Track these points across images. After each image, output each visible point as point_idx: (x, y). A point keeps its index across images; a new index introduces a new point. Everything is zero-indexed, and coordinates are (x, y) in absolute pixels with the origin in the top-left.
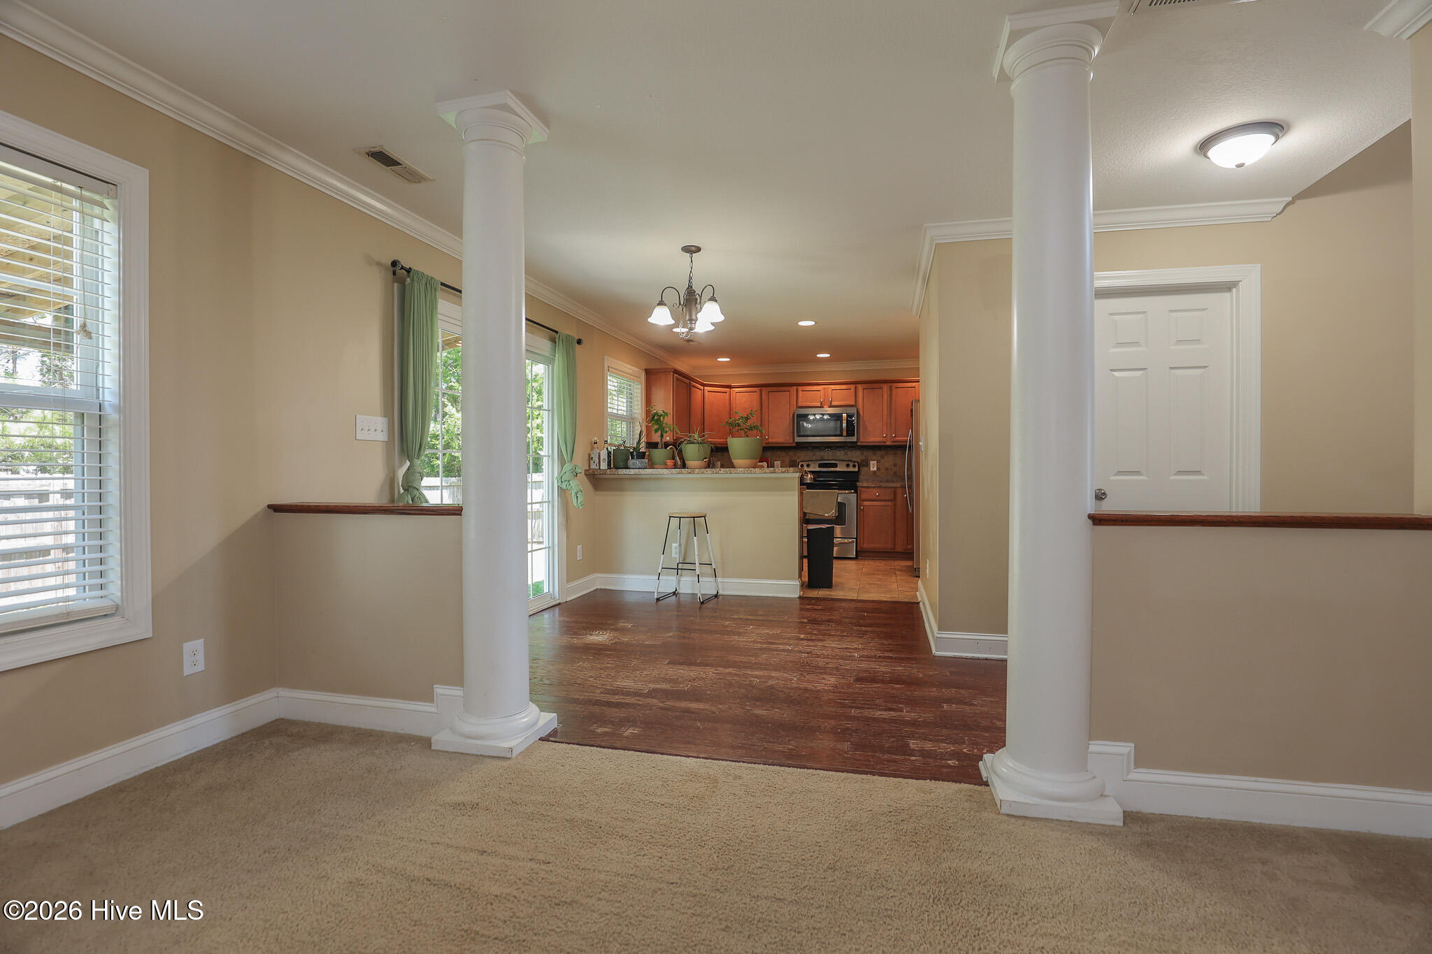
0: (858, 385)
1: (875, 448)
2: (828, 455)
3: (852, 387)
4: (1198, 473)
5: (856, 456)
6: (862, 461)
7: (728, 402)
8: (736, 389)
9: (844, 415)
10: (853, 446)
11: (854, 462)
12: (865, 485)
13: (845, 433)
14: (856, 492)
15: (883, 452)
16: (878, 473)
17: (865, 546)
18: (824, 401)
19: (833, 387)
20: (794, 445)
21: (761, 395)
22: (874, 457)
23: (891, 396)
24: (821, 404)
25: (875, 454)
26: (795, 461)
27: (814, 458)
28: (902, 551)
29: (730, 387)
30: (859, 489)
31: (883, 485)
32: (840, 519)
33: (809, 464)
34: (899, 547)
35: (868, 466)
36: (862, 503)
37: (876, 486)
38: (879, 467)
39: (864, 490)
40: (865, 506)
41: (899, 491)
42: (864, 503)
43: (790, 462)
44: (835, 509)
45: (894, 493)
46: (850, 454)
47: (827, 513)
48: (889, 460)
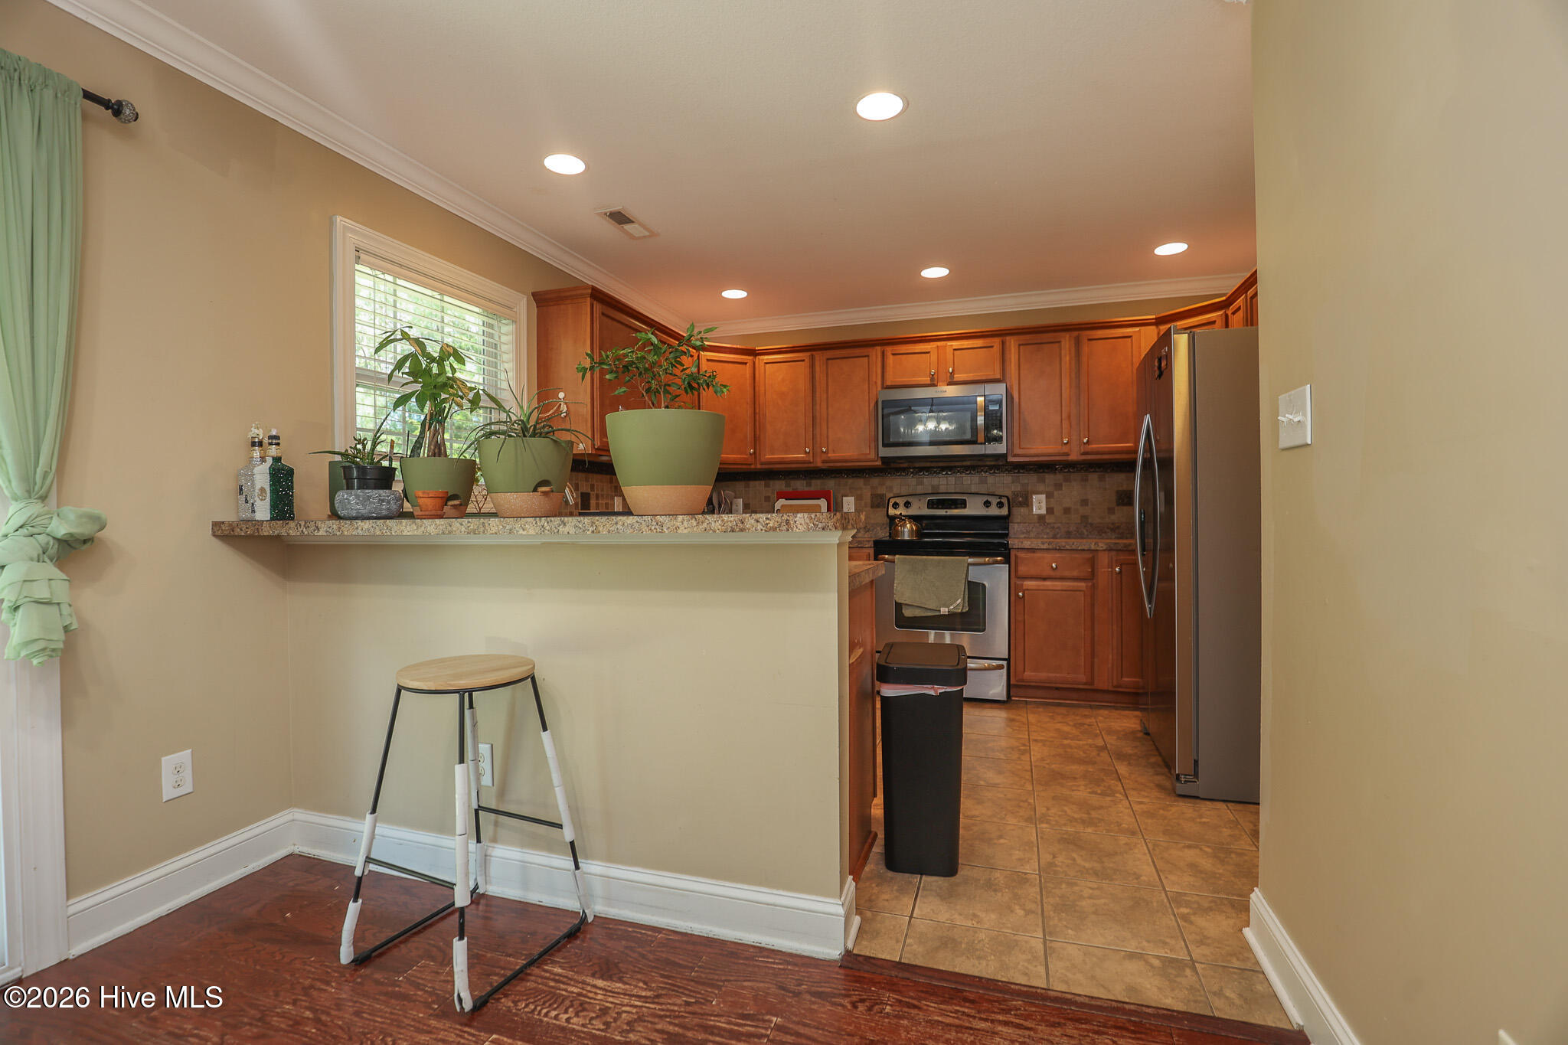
0: (1008, 338)
1: (1043, 467)
2: (946, 484)
3: (996, 342)
5: (1004, 483)
6: (1016, 494)
7: (749, 381)
8: (766, 357)
9: (980, 399)
10: (999, 464)
11: (1000, 497)
12: (1027, 544)
13: (981, 438)
14: (1007, 561)
15: (1059, 477)
16: (1049, 520)
17: (1029, 675)
18: (938, 371)
19: (956, 344)
20: (879, 463)
21: (812, 366)
22: (1041, 487)
23: (1079, 354)
24: (932, 379)
25: (1042, 480)
26: (882, 496)
27: (920, 489)
28: (1111, 688)
29: (753, 353)
30: (1013, 553)
31: (1062, 542)
32: (973, 618)
33: (910, 501)
34: (1103, 681)
35: (1027, 506)
36: (1019, 582)
37: (1051, 547)
38: (1052, 506)
39: (1022, 555)
40: (1028, 590)
41: (1104, 559)
42: (1025, 583)
43: (872, 498)
44: (962, 596)
45: (1092, 562)
46: (991, 479)
47: (945, 606)
48: (1073, 492)
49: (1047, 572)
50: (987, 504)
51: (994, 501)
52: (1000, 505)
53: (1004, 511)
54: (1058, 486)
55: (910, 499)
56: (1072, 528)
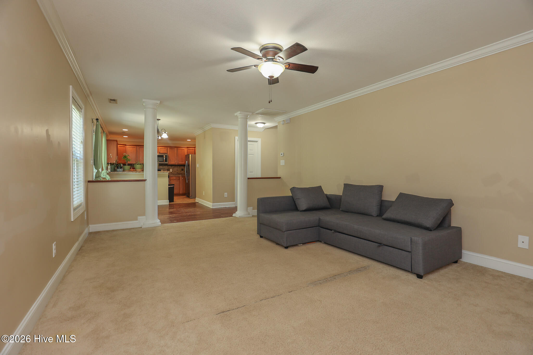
0: (168, 147)
1: (172, 165)
3: (166, 148)
4: (252, 172)
6: (168, 169)
7: (125, 150)
8: (128, 146)
9: (164, 156)
10: (166, 165)
11: (166, 169)
12: (171, 176)
13: (164, 161)
15: (174, 167)
16: (173, 173)
19: (160, 147)
21: (137, 148)
22: (171, 168)
23: (177, 151)
25: (171, 167)
29: (126, 145)
31: (176, 176)
34: (181, 193)
37: (174, 176)
38: (173, 171)
39: (171, 177)
41: (181, 177)
42: (171, 181)
45: (179, 178)
46: (164, 167)
48: (176, 169)
49: (174, 179)
50: (164, 170)
54: (174, 168)
56: (176, 174)
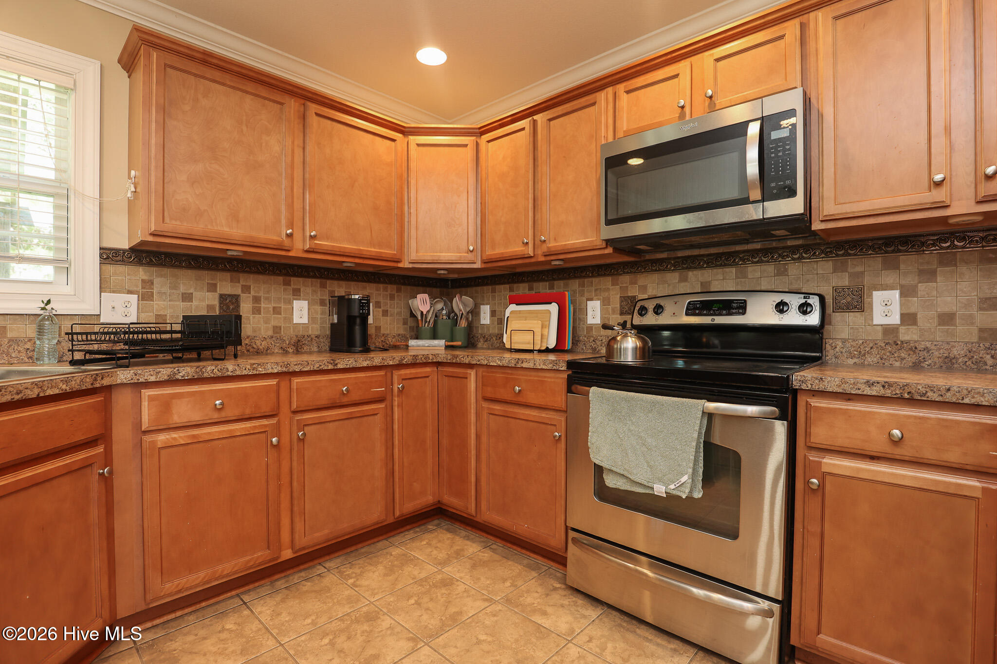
5: (818, 274)
6: (838, 291)
8: (489, 134)
11: (808, 296)
14: (787, 415)
16: (907, 334)
17: (829, 641)
18: (690, 101)
21: (534, 133)
22: (889, 277)
24: (683, 114)
27: (675, 289)
30: (802, 400)
33: (662, 304)
35: (862, 310)
36: (813, 457)
37: (888, 393)
38: (912, 310)
39: (819, 404)
40: (830, 474)
42: (825, 460)
43: (621, 302)
44: (690, 471)
47: (661, 481)
49: (879, 445)
50: (781, 307)
51: (795, 301)
52: (804, 309)
53: (813, 319)
54: (927, 276)
55: (661, 302)
56: (958, 352)
